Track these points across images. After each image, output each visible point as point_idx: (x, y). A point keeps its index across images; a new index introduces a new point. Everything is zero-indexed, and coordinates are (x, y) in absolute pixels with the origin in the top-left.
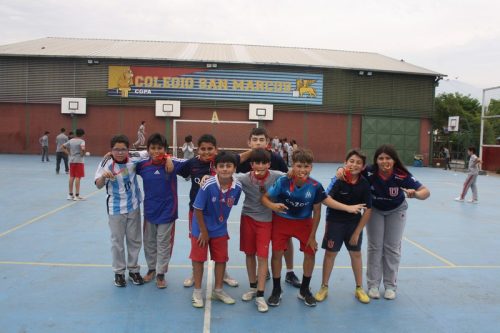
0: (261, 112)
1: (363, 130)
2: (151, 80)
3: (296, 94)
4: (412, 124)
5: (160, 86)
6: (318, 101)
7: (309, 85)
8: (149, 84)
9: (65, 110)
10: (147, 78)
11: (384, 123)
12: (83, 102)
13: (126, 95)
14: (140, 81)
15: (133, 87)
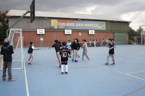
0: (92, 32)
1: (115, 36)
2: (63, 24)
3: (100, 27)
4: (124, 34)
5: (65, 25)
6: (105, 29)
7: (102, 25)
8: (63, 25)
9: (38, 33)
10: (62, 23)
11: (119, 34)
12: (44, 30)
13: (56, 28)
14: (60, 24)
15: (58, 26)
